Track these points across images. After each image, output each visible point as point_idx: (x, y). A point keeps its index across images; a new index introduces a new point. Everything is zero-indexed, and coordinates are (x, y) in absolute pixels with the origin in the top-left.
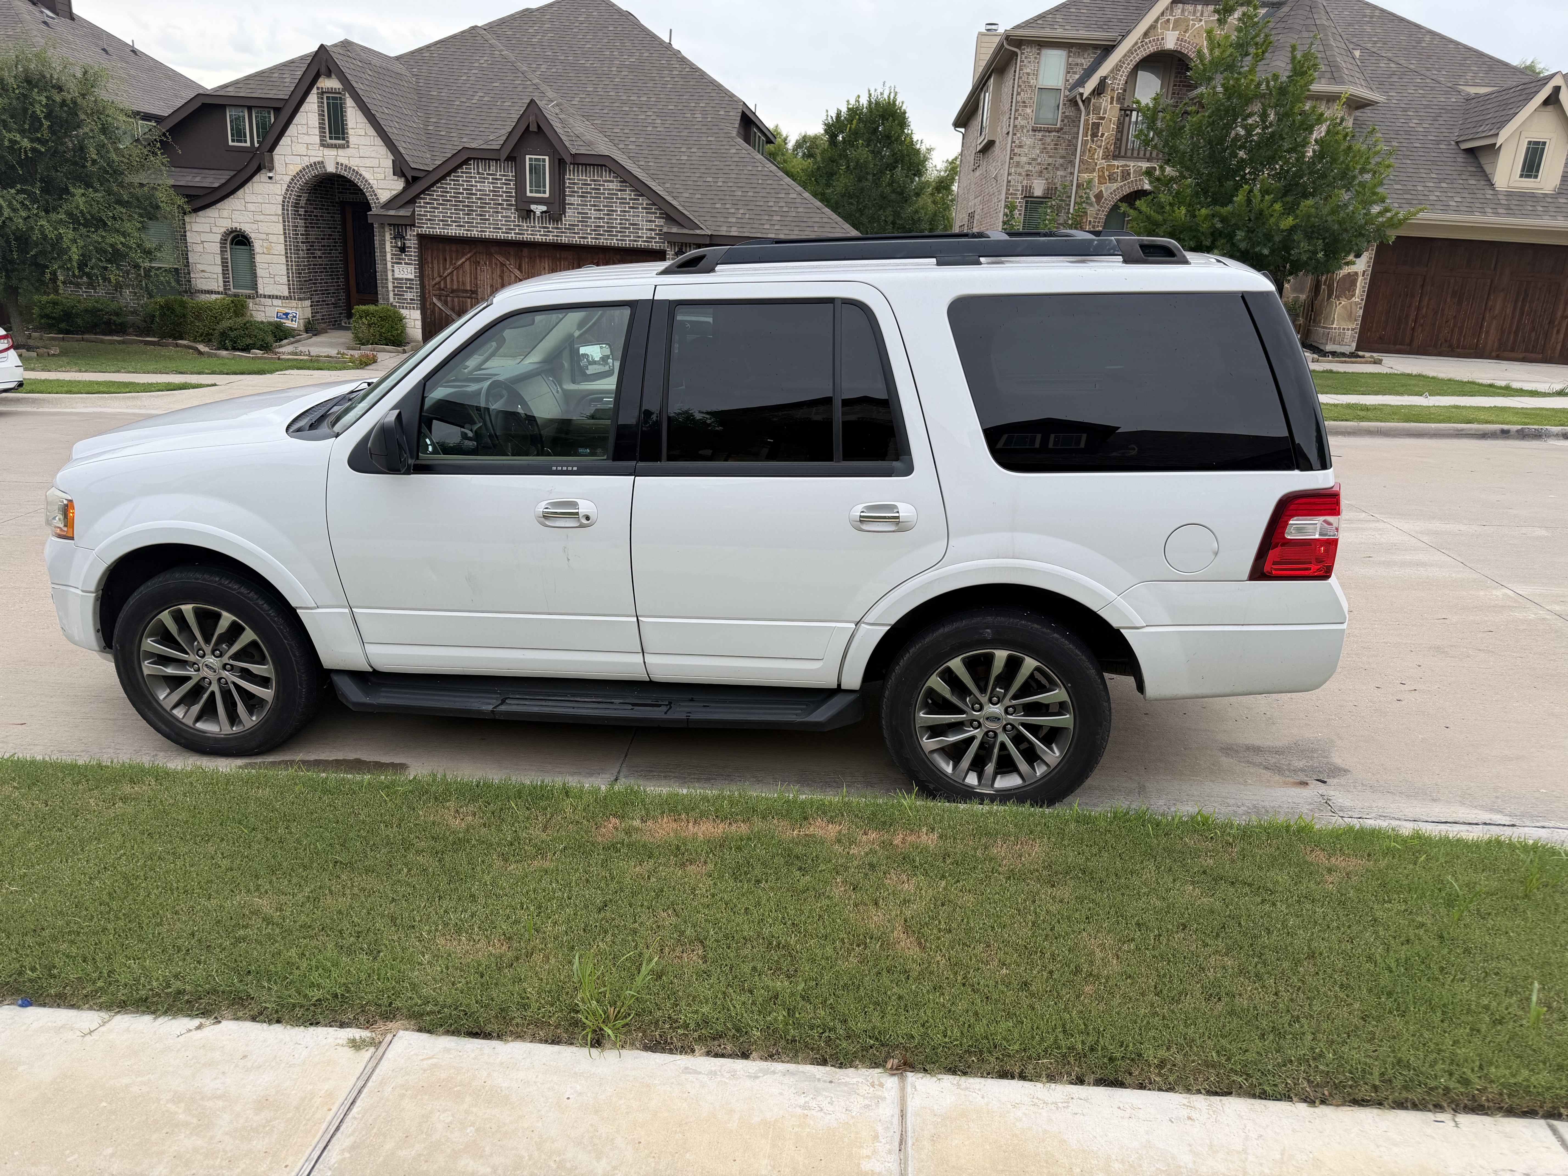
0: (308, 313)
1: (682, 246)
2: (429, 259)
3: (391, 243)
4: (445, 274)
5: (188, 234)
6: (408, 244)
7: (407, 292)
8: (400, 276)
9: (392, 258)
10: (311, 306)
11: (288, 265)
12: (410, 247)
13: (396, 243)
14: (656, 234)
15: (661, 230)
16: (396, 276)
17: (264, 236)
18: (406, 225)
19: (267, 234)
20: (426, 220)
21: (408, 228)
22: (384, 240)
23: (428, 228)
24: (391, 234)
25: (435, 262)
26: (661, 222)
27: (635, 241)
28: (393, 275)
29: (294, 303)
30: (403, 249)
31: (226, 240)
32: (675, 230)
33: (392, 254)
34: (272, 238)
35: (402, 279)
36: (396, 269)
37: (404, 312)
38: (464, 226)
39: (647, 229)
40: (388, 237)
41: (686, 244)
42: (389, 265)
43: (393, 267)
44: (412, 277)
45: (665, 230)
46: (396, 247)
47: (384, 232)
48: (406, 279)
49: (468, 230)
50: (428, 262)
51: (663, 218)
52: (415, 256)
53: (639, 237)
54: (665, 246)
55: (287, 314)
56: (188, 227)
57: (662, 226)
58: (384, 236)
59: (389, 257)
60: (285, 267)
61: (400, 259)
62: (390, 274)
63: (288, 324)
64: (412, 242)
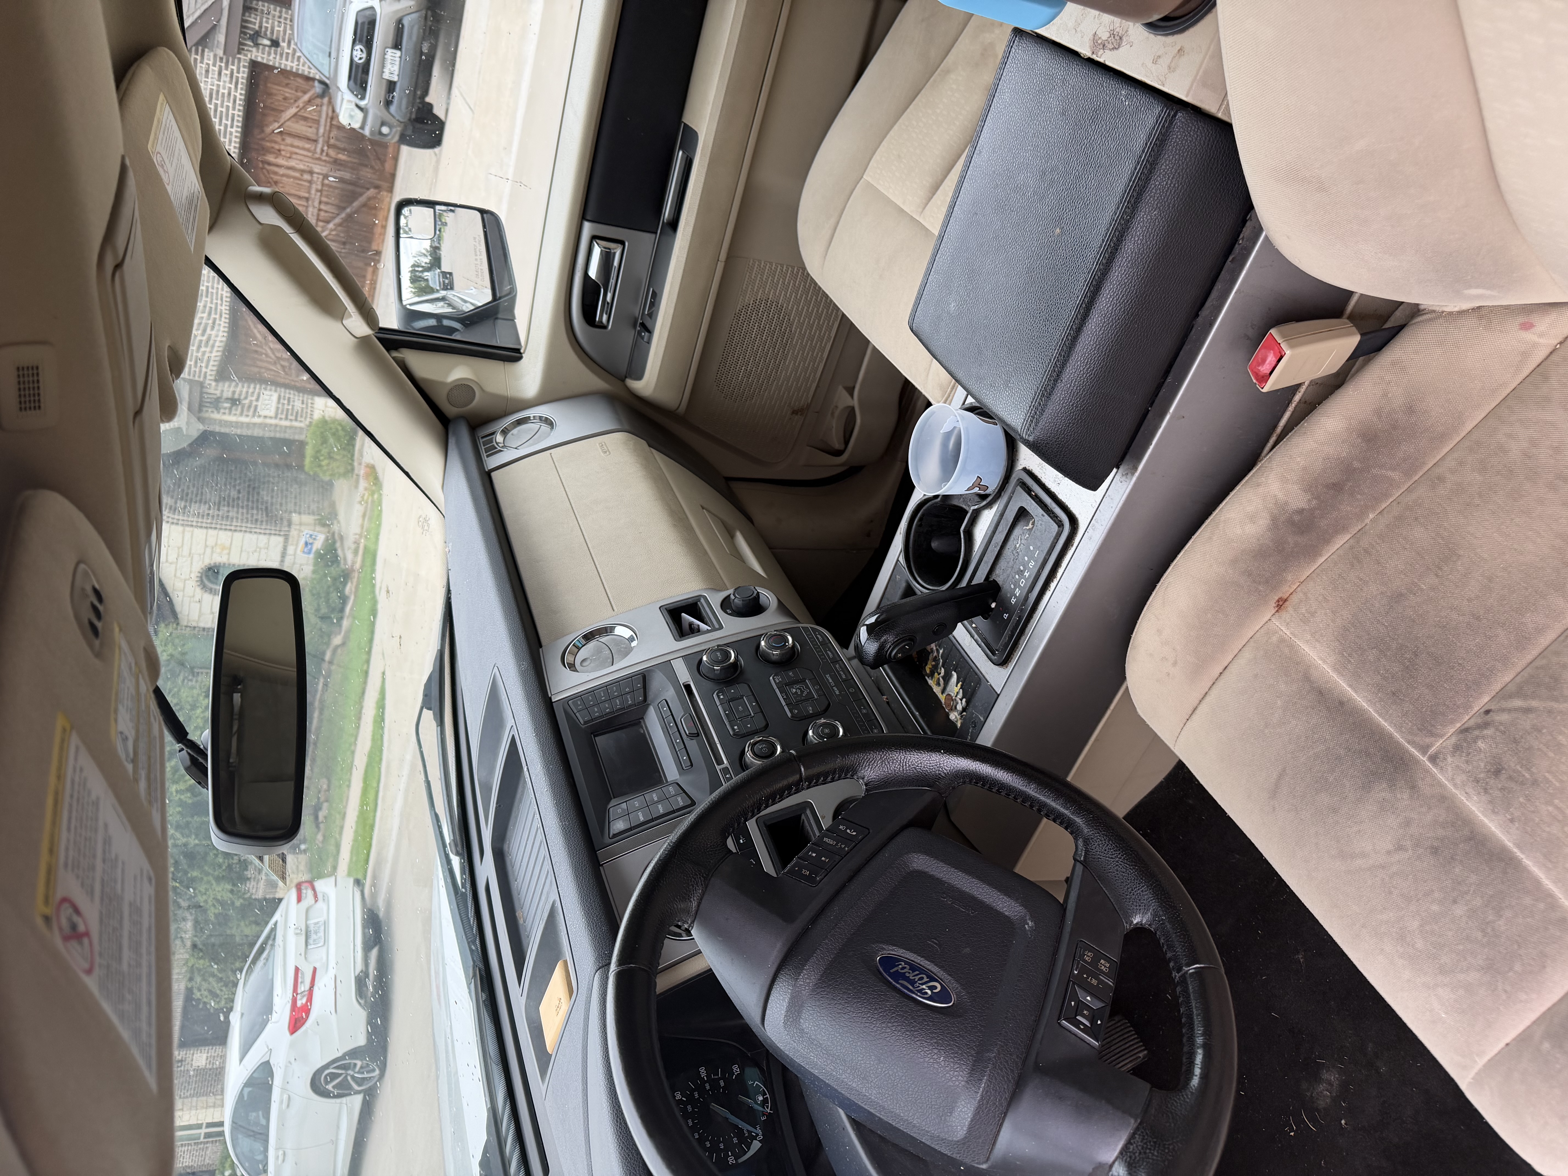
0: (308, 519)
1: (245, 34)
2: (256, 370)
3: (224, 413)
4: (273, 356)
5: (202, 625)
6: (227, 394)
7: (293, 406)
8: (273, 410)
9: (247, 416)
10: (300, 513)
11: (246, 531)
12: (234, 392)
13: (225, 408)
14: (227, 68)
15: (221, 59)
16: (272, 414)
17: (209, 551)
18: (202, 393)
19: (206, 546)
20: (196, 366)
21: (205, 390)
22: (220, 421)
23: (207, 367)
24: (212, 412)
25: (259, 363)
26: (209, 55)
27: (235, 101)
28: (271, 418)
29: (294, 533)
30: (234, 402)
31: (211, 590)
32: (221, 38)
33: (241, 414)
34: (211, 542)
35: (278, 408)
36: (263, 413)
37: (317, 415)
38: (215, 319)
39: (219, 80)
40: (216, 416)
41: (243, 27)
42: (256, 420)
43: (259, 416)
44: (275, 396)
45: (220, 53)
46: (230, 409)
47: (210, 419)
48: (279, 402)
49: (221, 316)
50: (259, 373)
51: (203, 51)
52: (249, 387)
53: (229, 94)
54: (244, 59)
55: (306, 544)
56: (194, 624)
57: (215, 56)
58: (215, 420)
59: (243, 419)
60: (248, 535)
61: (250, 407)
62: (268, 421)
63: (319, 543)
64: (227, 389)
